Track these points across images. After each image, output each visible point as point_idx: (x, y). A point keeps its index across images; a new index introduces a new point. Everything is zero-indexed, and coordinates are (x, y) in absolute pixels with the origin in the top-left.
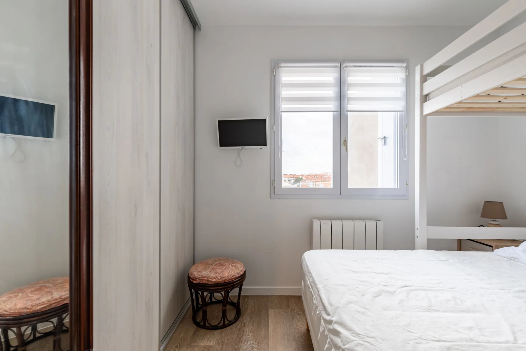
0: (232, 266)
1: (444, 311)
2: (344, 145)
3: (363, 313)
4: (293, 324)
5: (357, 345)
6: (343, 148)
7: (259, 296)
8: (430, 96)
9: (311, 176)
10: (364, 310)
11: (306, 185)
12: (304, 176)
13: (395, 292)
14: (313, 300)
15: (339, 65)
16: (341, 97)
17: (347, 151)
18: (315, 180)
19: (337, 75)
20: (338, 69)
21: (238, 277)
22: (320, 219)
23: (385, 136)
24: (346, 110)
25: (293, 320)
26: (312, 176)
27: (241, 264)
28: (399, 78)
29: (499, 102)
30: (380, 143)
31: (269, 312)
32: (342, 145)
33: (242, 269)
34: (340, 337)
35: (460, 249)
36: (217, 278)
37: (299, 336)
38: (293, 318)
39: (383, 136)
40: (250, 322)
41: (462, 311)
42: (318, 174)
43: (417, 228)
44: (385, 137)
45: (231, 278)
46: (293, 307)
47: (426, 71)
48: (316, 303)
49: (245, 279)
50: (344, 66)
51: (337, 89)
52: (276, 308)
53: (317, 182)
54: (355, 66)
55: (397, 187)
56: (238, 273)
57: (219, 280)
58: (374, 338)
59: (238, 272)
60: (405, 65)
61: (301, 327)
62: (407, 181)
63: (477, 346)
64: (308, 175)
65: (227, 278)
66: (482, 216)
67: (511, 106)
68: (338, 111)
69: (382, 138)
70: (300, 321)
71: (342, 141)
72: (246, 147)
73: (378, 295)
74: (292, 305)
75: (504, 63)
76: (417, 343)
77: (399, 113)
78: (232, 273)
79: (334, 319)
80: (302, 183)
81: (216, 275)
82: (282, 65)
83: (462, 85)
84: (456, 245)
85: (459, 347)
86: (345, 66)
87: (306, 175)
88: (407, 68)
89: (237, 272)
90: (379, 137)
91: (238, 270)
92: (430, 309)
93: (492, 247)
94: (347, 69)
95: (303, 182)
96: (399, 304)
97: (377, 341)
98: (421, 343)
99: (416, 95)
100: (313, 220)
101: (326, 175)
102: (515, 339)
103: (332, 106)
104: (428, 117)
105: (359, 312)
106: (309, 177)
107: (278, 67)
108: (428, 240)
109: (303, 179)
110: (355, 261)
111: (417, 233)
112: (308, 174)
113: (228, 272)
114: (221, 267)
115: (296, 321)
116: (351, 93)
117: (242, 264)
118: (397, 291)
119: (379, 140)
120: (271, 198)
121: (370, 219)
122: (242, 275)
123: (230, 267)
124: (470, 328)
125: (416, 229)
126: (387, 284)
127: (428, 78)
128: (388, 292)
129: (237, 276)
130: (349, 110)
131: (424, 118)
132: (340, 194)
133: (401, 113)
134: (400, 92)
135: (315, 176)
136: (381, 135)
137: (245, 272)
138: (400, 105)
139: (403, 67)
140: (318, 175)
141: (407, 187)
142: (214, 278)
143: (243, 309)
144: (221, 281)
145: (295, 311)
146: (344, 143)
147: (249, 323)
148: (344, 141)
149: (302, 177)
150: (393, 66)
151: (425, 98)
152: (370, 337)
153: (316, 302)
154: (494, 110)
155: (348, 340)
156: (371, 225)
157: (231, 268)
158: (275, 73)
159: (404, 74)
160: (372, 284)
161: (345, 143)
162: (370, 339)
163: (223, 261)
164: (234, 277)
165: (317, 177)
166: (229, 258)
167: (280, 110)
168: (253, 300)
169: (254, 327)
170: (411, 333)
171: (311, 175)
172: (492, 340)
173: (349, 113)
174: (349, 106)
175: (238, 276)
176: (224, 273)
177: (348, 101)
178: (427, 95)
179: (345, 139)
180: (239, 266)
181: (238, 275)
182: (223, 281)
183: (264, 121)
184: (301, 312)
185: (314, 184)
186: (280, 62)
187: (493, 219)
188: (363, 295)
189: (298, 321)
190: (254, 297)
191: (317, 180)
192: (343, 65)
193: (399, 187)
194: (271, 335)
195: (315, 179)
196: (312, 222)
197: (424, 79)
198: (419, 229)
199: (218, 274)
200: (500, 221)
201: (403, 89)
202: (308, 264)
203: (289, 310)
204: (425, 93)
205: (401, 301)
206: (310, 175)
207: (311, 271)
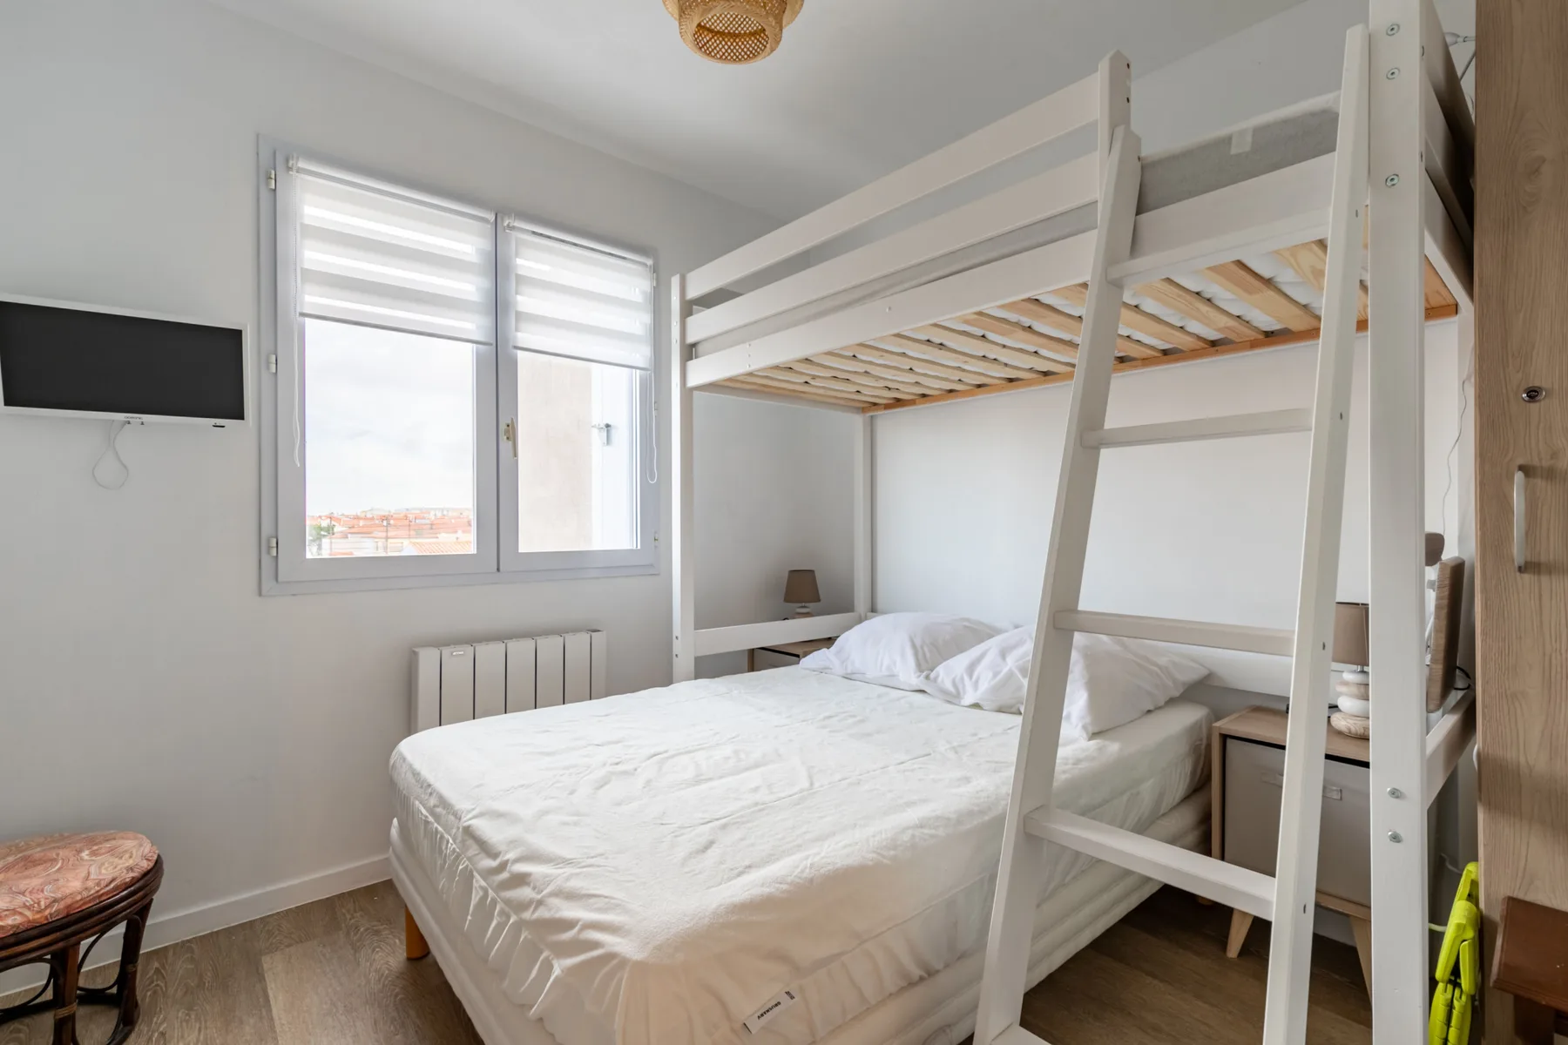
0: (93, 853)
1: (721, 777)
2: (508, 438)
3: (575, 824)
4: (358, 964)
5: (568, 879)
6: (505, 445)
7: (212, 934)
8: (700, 348)
9: (366, 519)
10: (575, 818)
11: (349, 551)
12: (338, 520)
13: (636, 770)
14: (444, 848)
15: (492, 217)
16: (498, 306)
17: (515, 454)
18: (384, 534)
19: (486, 244)
20: (489, 228)
21: (134, 881)
22: (440, 643)
23: (610, 423)
24: (511, 344)
25: (357, 955)
26: (372, 519)
27: (136, 838)
28: (637, 290)
29: (806, 382)
30: (597, 437)
31: (265, 966)
32: (503, 438)
33: (147, 850)
34: (528, 884)
35: (752, 668)
36: (29, 908)
37: (384, 985)
38: (356, 950)
39: (605, 422)
40: (187, 1021)
41: (747, 769)
42: (393, 511)
43: (677, 638)
44: (608, 426)
45: (98, 892)
46: (353, 921)
47: (693, 293)
48: (454, 849)
49: (157, 888)
50: (505, 224)
51: (486, 283)
52: (288, 946)
53: (389, 540)
54: (534, 233)
55: (635, 548)
56: (131, 869)
57: (39, 912)
58: (602, 855)
59: (131, 862)
60: (650, 262)
61: (387, 963)
62: (656, 533)
63: (763, 809)
64: (357, 518)
65: (79, 898)
66: (787, 600)
67: (821, 391)
68: (491, 344)
69: (602, 425)
70: (381, 948)
71: (503, 427)
72: (146, 418)
73: (602, 784)
74: (348, 916)
75: (808, 319)
76: (676, 836)
77: (638, 371)
78: (103, 871)
79: (511, 856)
80: (331, 543)
81: (21, 899)
82: (302, 164)
83: (752, 343)
84: (745, 662)
85: (739, 820)
86: (508, 225)
87: (347, 516)
88: (655, 270)
89: (127, 864)
90: (593, 424)
91: (131, 857)
92: (698, 780)
93: (798, 656)
94: (515, 234)
95: (333, 540)
96: (644, 787)
97: (607, 858)
98: (682, 834)
99: (674, 341)
100: (416, 650)
101: (424, 518)
102: (812, 784)
103: (474, 325)
104: (696, 393)
105: (565, 824)
106: (361, 523)
107: (289, 169)
108: (697, 659)
109: (335, 530)
110: (548, 731)
111: (677, 647)
112: (358, 511)
113: (84, 874)
114: (40, 868)
115: (370, 951)
116: (525, 301)
117: (140, 836)
118: (639, 767)
119: (595, 431)
120: (260, 594)
121: (575, 630)
122: (148, 872)
123: (86, 858)
124: (756, 789)
125: (674, 637)
126: (618, 760)
127: (694, 307)
128: (625, 773)
129: (128, 880)
130: (520, 345)
131: (687, 393)
132: (498, 570)
133: (643, 372)
134: (638, 322)
135: (385, 518)
136: (598, 419)
137: (158, 863)
138: (641, 355)
139: (645, 265)
140: (394, 516)
141: (656, 547)
142: (14, 912)
143: (145, 995)
144: (51, 914)
145: (362, 929)
146: (507, 432)
147: (184, 1024)
148: (508, 426)
149: (333, 523)
150: (624, 258)
151: (690, 351)
152: (592, 857)
153: (454, 846)
154: (802, 395)
155: (547, 879)
156: (578, 644)
157: (94, 858)
158: (273, 181)
159: (649, 283)
160: (589, 767)
161: (511, 432)
162: (595, 859)
163: (39, 849)
164: (112, 886)
165: (392, 522)
166: (66, 834)
167: (298, 310)
168: (189, 955)
169: (206, 1028)
170: (667, 826)
171: (369, 516)
172: (783, 795)
173: (520, 354)
174: (519, 335)
175: (133, 878)
176: (61, 882)
177: (517, 320)
178: (694, 345)
179: (510, 422)
180: (129, 844)
181: (132, 875)
182: (58, 911)
183: (236, 335)
184: (382, 925)
185: (380, 544)
186: (295, 155)
187: (800, 605)
188: (572, 793)
189: (374, 950)
190: (188, 944)
191: (390, 534)
192: (503, 221)
193: (639, 547)
194: (283, 1022)
195: (382, 529)
196: (415, 654)
197: (688, 308)
198: (679, 638)
199: (31, 892)
200: (812, 606)
201: (647, 318)
202: (417, 766)
203: (341, 932)
204: (690, 339)
205: (649, 782)
206: (363, 515)
207: (431, 780)
